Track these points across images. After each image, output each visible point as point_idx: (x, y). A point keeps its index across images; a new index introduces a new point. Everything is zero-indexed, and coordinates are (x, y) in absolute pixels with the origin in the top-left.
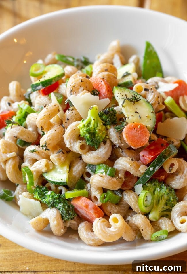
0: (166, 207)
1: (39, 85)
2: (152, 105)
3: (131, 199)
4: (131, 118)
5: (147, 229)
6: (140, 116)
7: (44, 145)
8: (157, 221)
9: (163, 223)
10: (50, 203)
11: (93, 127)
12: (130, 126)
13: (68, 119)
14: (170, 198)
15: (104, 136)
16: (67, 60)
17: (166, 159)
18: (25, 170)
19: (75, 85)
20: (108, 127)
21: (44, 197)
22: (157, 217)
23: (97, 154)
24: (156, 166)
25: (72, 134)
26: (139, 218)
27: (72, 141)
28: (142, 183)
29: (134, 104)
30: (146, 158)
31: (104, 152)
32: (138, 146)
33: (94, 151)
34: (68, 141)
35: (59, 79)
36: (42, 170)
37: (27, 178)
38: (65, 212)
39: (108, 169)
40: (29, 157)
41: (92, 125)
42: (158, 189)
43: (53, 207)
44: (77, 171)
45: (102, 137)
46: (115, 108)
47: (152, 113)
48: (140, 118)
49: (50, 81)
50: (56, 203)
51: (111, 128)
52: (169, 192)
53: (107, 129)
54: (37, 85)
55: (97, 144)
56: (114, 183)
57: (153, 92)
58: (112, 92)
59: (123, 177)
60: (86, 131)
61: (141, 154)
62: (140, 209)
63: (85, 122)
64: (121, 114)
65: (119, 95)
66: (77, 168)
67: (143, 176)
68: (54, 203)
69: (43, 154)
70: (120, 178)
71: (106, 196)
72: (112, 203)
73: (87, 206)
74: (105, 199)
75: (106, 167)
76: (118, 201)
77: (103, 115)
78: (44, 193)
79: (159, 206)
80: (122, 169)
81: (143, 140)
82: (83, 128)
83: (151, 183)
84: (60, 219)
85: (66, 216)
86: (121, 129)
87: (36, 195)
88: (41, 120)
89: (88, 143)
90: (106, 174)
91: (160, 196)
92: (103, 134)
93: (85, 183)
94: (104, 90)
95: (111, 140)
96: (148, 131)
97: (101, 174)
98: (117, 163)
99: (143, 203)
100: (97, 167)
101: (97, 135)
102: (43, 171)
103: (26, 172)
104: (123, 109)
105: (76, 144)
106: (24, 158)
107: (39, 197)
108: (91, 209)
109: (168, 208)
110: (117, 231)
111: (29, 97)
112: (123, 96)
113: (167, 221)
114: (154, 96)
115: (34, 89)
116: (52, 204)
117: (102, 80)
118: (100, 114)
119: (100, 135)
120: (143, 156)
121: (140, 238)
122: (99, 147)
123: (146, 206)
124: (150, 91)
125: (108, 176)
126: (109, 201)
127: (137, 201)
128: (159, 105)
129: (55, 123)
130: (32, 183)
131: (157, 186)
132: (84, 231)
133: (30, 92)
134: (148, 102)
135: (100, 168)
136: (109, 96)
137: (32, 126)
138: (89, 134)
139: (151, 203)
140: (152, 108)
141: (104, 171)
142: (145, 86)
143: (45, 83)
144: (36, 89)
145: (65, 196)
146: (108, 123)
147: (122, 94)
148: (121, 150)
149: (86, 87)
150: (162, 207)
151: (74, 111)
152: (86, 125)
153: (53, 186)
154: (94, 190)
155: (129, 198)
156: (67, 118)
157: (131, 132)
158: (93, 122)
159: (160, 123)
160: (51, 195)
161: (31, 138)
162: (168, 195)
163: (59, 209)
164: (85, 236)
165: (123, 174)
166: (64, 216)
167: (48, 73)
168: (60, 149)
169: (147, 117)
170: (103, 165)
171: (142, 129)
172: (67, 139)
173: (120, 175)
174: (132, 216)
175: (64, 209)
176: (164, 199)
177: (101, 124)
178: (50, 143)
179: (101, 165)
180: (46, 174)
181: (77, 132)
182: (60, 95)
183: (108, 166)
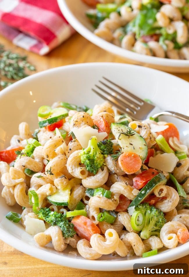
0: (156, 228)
1: (46, 122)
2: (145, 140)
3: (125, 219)
4: (126, 148)
5: (138, 244)
6: (134, 147)
7: (49, 170)
8: (148, 239)
9: (153, 240)
10: (53, 221)
11: (92, 155)
12: (125, 155)
13: (70, 150)
14: (159, 220)
15: (102, 163)
16: (71, 107)
17: (156, 184)
18: (32, 193)
19: (78, 120)
20: (106, 156)
21: (47, 216)
22: (148, 235)
23: (96, 179)
24: (147, 190)
25: (73, 161)
26: (131, 236)
27: (74, 167)
28: (135, 205)
29: (129, 137)
30: (138, 183)
31: (101, 177)
32: (131, 171)
33: (93, 176)
34: (70, 167)
35: (63, 118)
36: (46, 193)
37: (33, 200)
38: (66, 229)
39: (105, 192)
40: (35, 182)
41: (91, 153)
42: (149, 211)
43: (55, 225)
44: (78, 195)
45: (100, 164)
46: (112, 141)
47: (145, 145)
48: (134, 149)
49: (56, 119)
50: (58, 221)
51: (108, 156)
52: (158, 214)
53: (104, 158)
54: (44, 122)
55: (95, 170)
56: (110, 204)
57: (145, 129)
58: (110, 127)
59: (118, 200)
60: (86, 157)
61: (134, 180)
62: (132, 227)
63: (86, 150)
64: (117, 146)
65: (116, 130)
66: (78, 192)
67: (136, 199)
68: (56, 221)
69: (48, 180)
70: (115, 200)
71: (102, 215)
72: (108, 222)
73: (85, 223)
74: (101, 218)
75: (103, 190)
76: (113, 221)
77: (101, 145)
78: (47, 213)
79: (150, 226)
80: (117, 192)
81: (136, 167)
82: (83, 154)
83: (143, 206)
84: (61, 236)
85: (67, 233)
86: (116, 157)
87: (41, 215)
88: (47, 148)
89: (87, 169)
90: (103, 196)
91: (151, 217)
92: (101, 161)
93: (84, 205)
94: (103, 125)
95: (108, 166)
96: (141, 160)
97: (99, 196)
98: (113, 187)
99: (135, 222)
100: (95, 191)
101: (95, 162)
102: (48, 194)
103: (32, 194)
104: (119, 141)
105: (77, 170)
106: (31, 184)
107: (44, 216)
108: (89, 226)
109: (158, 228)
110: (112, 244)
111: (37, 136)
112: (119, 130)
113: (157, 239)
114: (147, 132)
115: (41, 125)
116: (54, 223)
117: (101, 117)
118: (98, 144)
119: (98, 161)
120: (136, 181)
121: (132, 256)
122: (97, 173)
123: (138, 225)
124: (143, 128)
125: (104, 197)
126: (105, 220)
127: (130, 221)
128: (151, 141)
129: (59, 153)
130: (37, 204)
131: (148, 209)
132: (82, 245)
133: (37, 132)
134: (141, 136)
135: (98, 191)
136: (107, 130)
137: (39, 158)
138: (89, 160)
139: (143, 223)
140: (144, 141)
141: (102, 193)
142: (139, 124)
143: (51, 120)
144: (43, 126)
145: (66, 215)
146: (105, 152)
147: (119, 129)
148: (116, 176)
149: (87, 122)
150: (152, 227)
151: (76, 143)
152: (86, 152)
153: (55, 208)
154: (92, 211)
155: (122, 218)
156: (69, 148)
157: (125, 160)
158: (92, 151)
159: (152, 157)
160: (54, 214)
161: (37, 167)
162: (157, 217)
163: (61, 227)
164: (83, 250)
165: (118, 197)
166: (65, 233)
167: (54, 114)
168: (63, 175)
169: (140, 148)
170: (101, 188)
171: (135, 157)
172: (69, 165)
173: (115, 197)
174: (125, 235)
175: (65, 226)
176: (154, 220)
177: (100, 152)
178: (54, 169)
179: (99, 189)
180: (50, 197)
181: (78, 160)
182: (64, 131)
183: (105, 189)
